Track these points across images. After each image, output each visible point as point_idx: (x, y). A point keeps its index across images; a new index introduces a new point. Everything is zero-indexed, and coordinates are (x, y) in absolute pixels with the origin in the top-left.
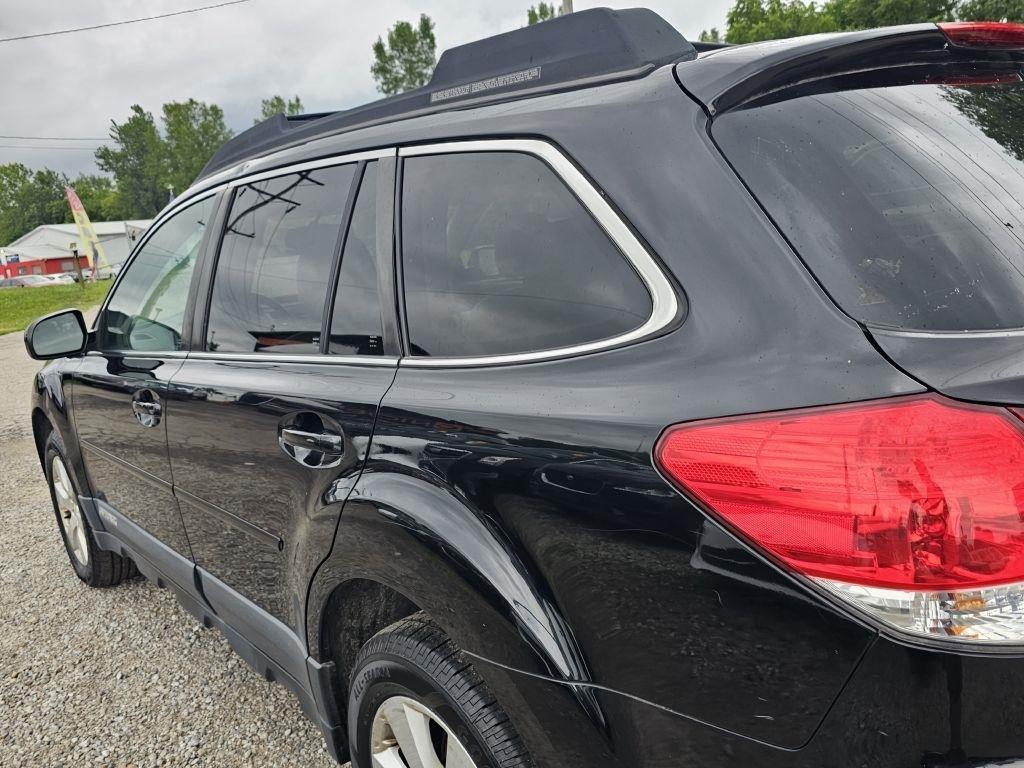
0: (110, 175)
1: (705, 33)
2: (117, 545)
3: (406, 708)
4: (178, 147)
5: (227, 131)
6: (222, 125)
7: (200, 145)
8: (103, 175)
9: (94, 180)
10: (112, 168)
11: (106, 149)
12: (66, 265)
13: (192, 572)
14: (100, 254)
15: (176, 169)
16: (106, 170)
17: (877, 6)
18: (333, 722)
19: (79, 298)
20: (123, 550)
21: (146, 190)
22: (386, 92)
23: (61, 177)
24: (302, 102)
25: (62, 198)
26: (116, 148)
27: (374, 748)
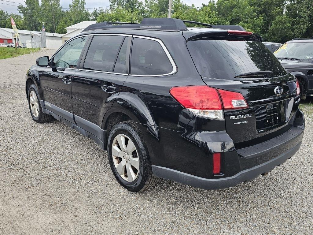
0: (22, 15)
1: (211, 1)
2: (48, 112)
3: (121, 136)
4: (44, 9)
5: (61, 6)
6: (59, 4)
7: (51, 10)
8: (19, 14)
9: (16, 15)
10: (22, 12)
11: (22, 6)
12: (5, 41)
13: (73, 116)
14: (19, 40)
15: (43, 16)
16: (21, 13)
17: (262, 1)
18: (104, 142)
19: (15, 52)
20: (50, 113)
21: (33, 21)
22: (112, 3)
23: (6, 13)
24: (85, 2)
25: (5, 20)
26: (25, 6)
27: (113, 145)
